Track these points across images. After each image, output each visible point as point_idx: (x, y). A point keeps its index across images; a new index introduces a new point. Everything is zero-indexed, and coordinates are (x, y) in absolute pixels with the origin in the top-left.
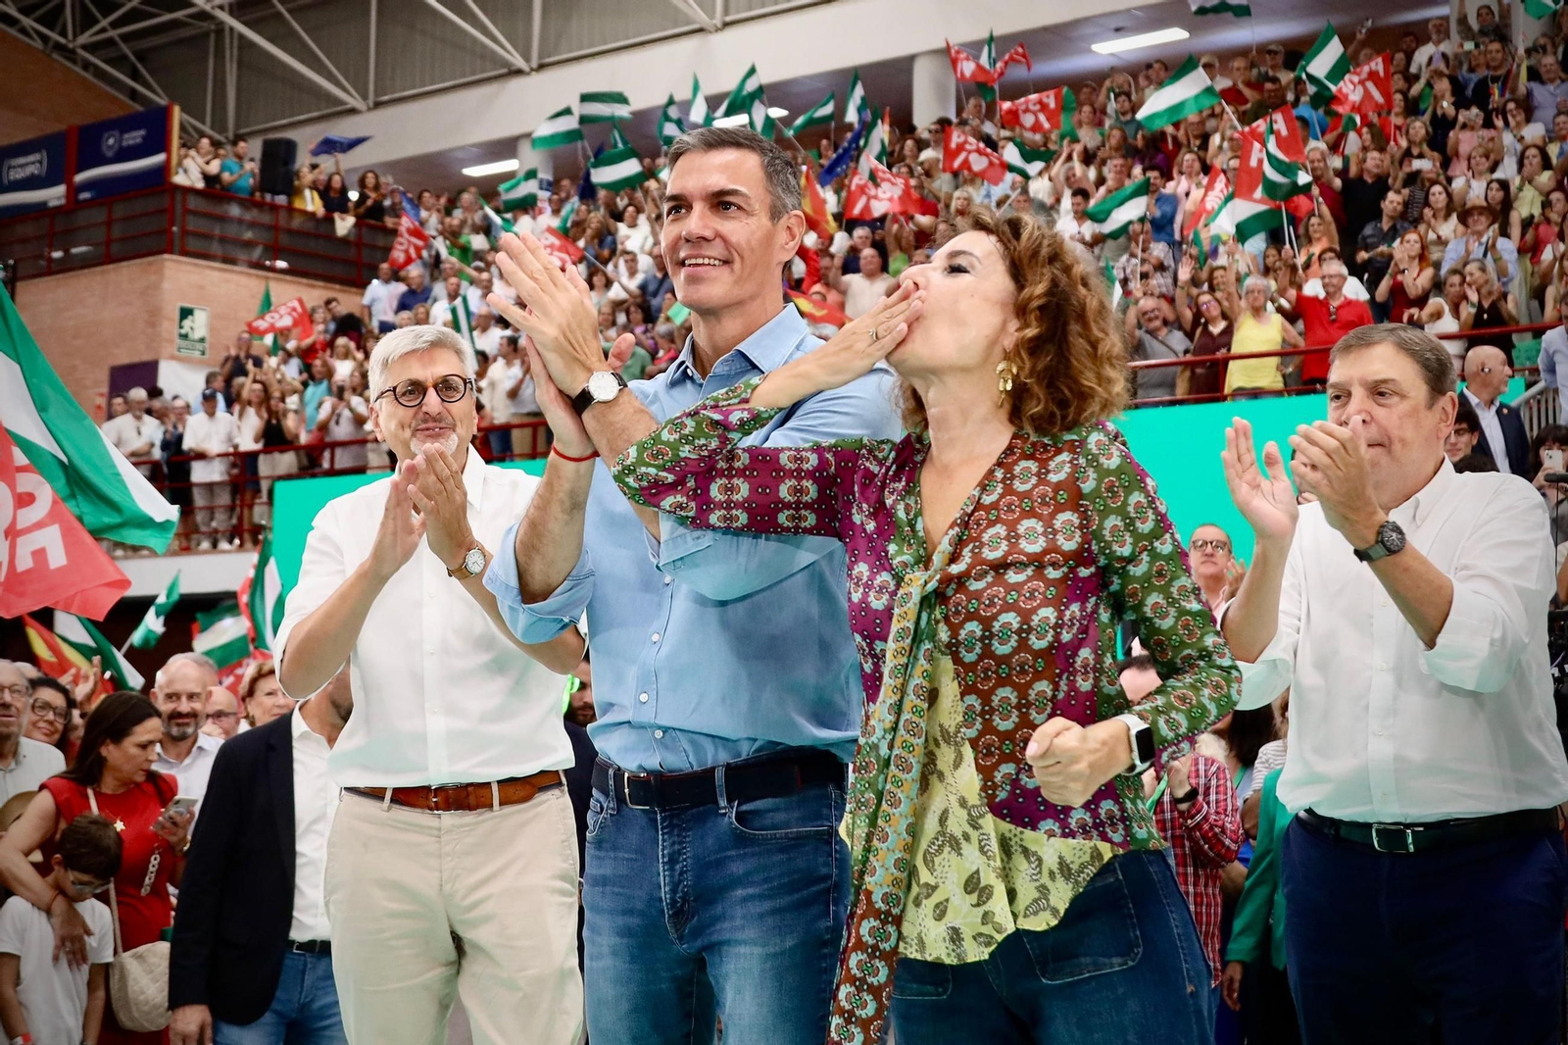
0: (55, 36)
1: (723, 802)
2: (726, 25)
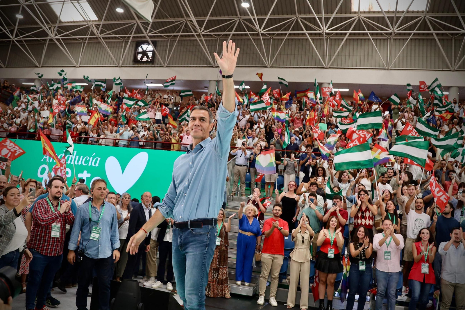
1: (189, 227)
2: (80, 67)
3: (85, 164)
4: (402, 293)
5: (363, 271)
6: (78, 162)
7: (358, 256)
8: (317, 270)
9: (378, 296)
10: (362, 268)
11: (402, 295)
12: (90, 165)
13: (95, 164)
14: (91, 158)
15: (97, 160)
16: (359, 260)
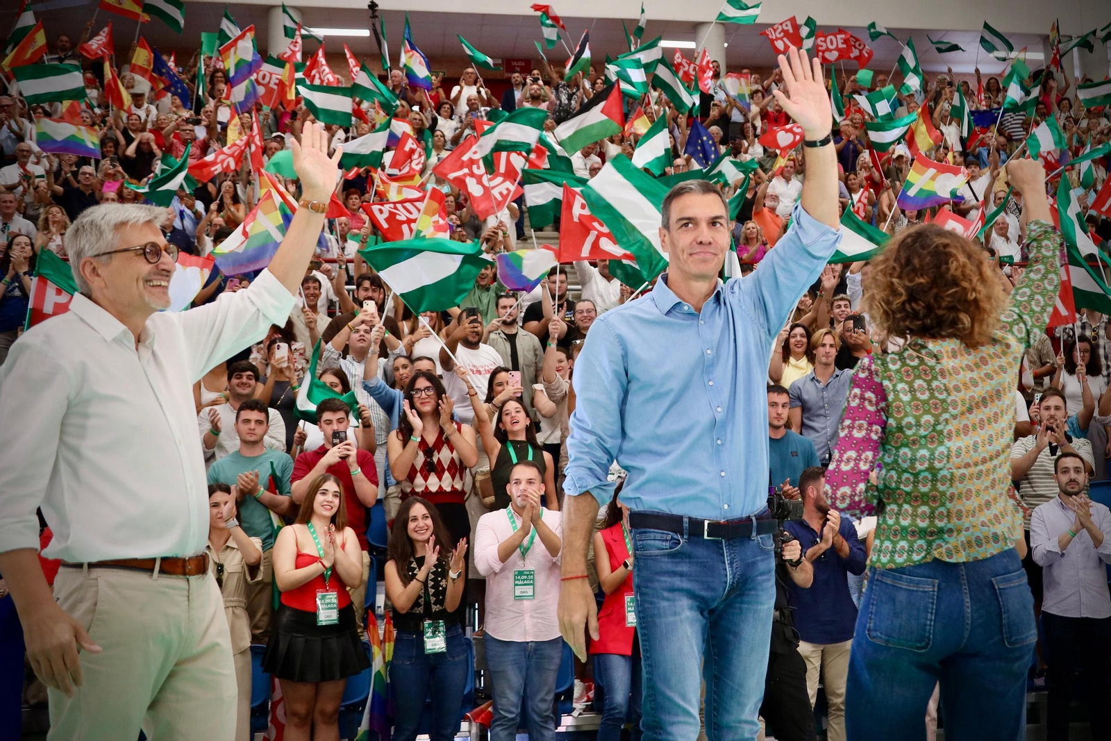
4: (575, 705)
5: (438, 656)
7: (416, 604)
8: (277, 680)
9: (498, 729)
10: (435, 643)
11: (574, 709)
16: (421, 618)
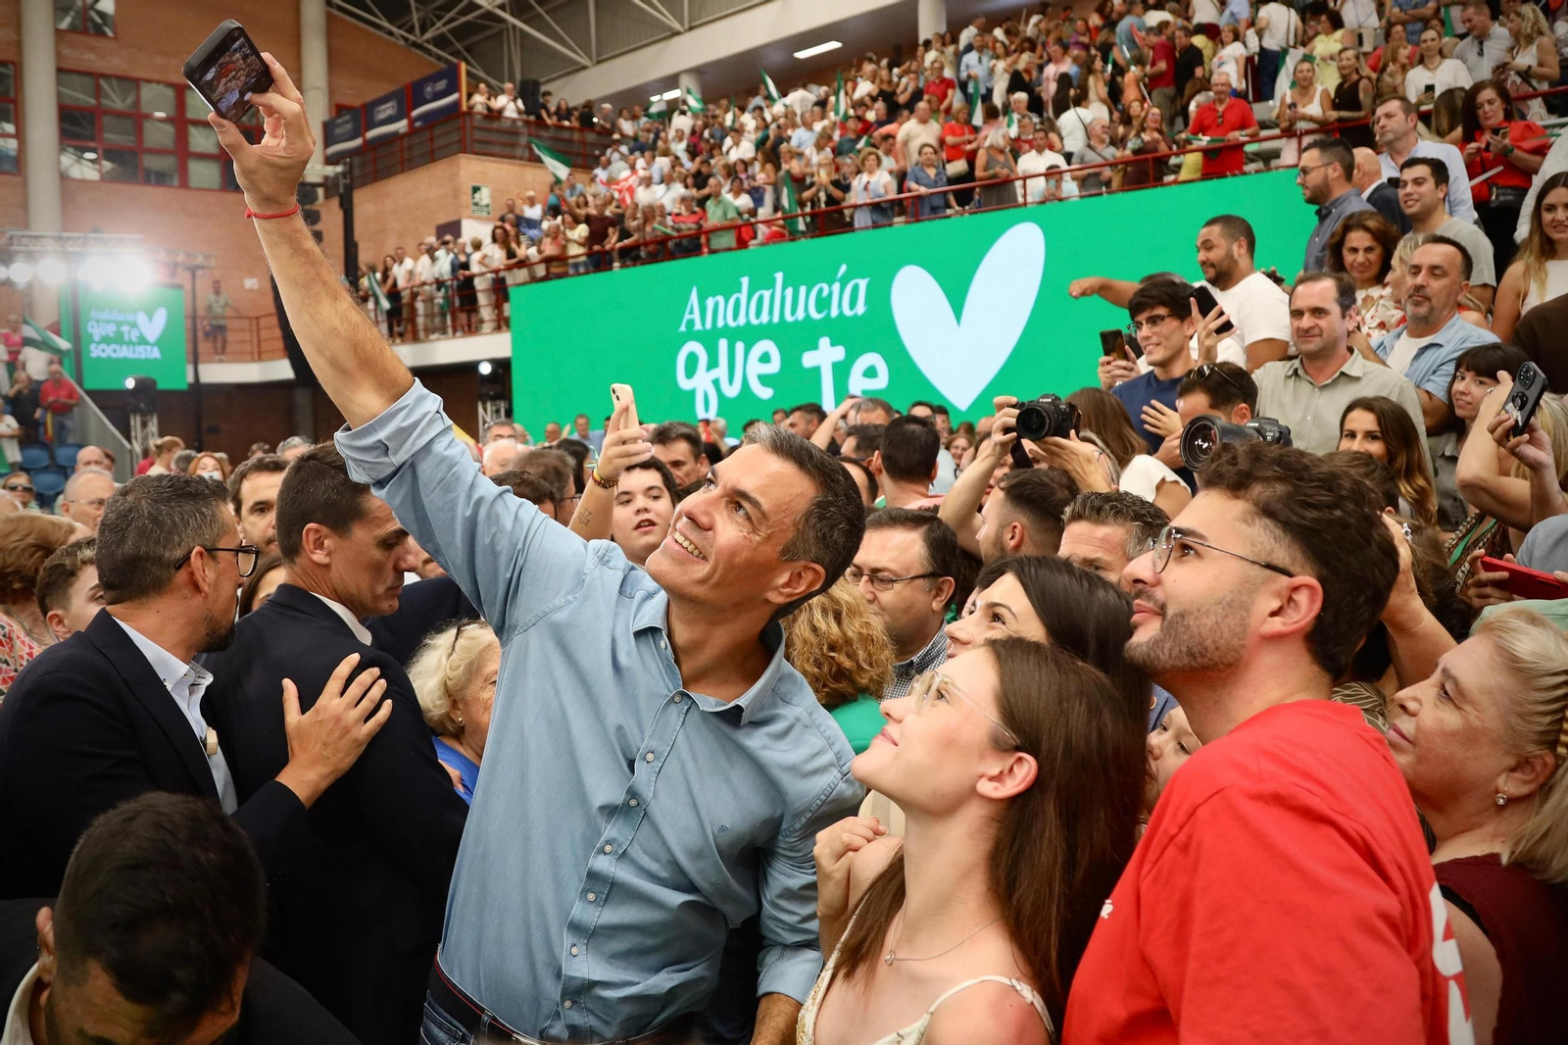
0: (412, 38)
3: (819, 311)
6: (794, 311)
12: (834, 313)
13: (852, 305)
14: (836, 287)
15: (856, 288)
